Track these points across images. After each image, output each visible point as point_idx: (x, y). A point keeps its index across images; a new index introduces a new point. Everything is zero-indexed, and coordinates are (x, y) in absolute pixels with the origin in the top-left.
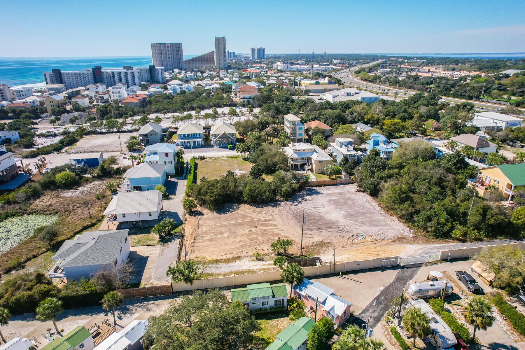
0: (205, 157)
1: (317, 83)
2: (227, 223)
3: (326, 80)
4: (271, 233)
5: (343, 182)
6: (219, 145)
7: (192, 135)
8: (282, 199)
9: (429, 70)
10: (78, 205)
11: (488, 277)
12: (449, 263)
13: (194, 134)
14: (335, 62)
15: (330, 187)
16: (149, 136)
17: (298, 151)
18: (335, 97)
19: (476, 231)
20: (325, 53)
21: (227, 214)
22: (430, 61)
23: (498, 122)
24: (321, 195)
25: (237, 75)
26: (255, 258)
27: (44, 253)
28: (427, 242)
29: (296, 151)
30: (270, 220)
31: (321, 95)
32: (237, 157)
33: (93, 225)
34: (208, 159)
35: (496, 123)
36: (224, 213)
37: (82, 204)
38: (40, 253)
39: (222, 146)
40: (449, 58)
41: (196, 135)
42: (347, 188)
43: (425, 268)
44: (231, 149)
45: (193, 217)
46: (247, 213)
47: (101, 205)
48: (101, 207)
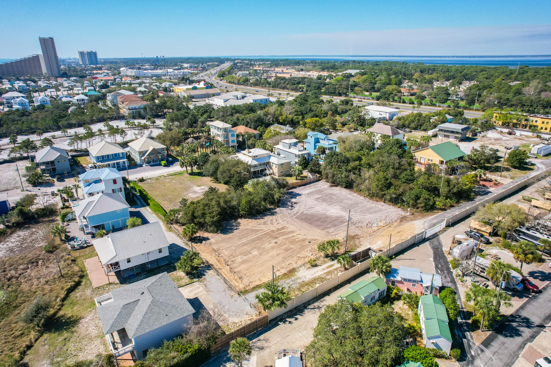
0: (144, 178)
1: (195, 88)
2: (244, 240)
3: (202, 85)
4: (297, 240)
5: (312, 180)
6: (149, 162)
7: (114, 156)
8: (272, 207)
9: (282, 71)
10: (22, 267)
11: (486, 230)
12: (452, 228)
13: (116, 155)
14: (185, 65)
15: (303, 187)
16: (56, 163)
17: (256, 158)
18: (226, 101)
19: (449, 200)
20: (163, 57)
21: (233, 232)
22: (276, 63)
23: (382, 113)
24: (302, 196)
25: (88, 83)
26: (309, 265)
27: (38, 338)
28: (424, 217)
29: (255, 158)
30: (283, 228)
31: (207, 101)
32: (180, 173)
33: (78, 284)
34: (149, 181)
35: (381, 114)
36: (230, 233)
37: (27, 264)
38: (33, 340)
39: (152, 163)
40: (288, 59)
41: (118, 155)
42: (319, 185)
43: (441, 237)
44: (165, 166)
45: (199, 244)
46: (253, 227)
47: (64, 258)
48: (65, 261)
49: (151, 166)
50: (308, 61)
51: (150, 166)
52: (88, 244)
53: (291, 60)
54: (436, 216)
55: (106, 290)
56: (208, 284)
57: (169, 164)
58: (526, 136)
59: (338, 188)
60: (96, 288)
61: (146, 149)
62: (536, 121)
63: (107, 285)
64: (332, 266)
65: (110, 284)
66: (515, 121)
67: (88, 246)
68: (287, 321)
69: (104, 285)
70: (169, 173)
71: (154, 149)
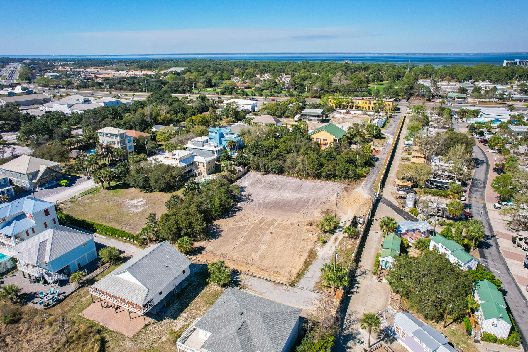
1: (13, 94)
2: (241, 239)
3: (19, 89)
4: (286, 226)
5: (244, 172)
6: (43, 185)
9: (98, 71)
11: (408, 184)
12: (384, 188)
15: (240, 180)
24: (248, 188)
26: (319, 243)
28: (358, 184)
33: (103, 342)
35: (244, 107)
36: (218, 236)
39: (47, 186)
42: (252, 176)
43: (384, 196)
44: (68, 185)
45: (199, 255)
46: (234, 225)
47: (47, 321)
48: (51, 325)
49: (48, 188)
50: (115, 61)
51: (46, 188)
52: (64, 295)
53: (94, 60)
54: (365, 182)
55: (149, 334)
56: (253, 287)
57: (71, 182)
58: (358, 114)
59: (271, 175)
60: (134, 336)
61: (37, 170)
62: (358, 103)
63: (144, 327)
64: (336, 239)
65: (147, 325)
66: (345, 103)
67: (66, 297)
68: (353, 292)
69: (141, 329)
70: (81, 192)
71: (48, 168)
